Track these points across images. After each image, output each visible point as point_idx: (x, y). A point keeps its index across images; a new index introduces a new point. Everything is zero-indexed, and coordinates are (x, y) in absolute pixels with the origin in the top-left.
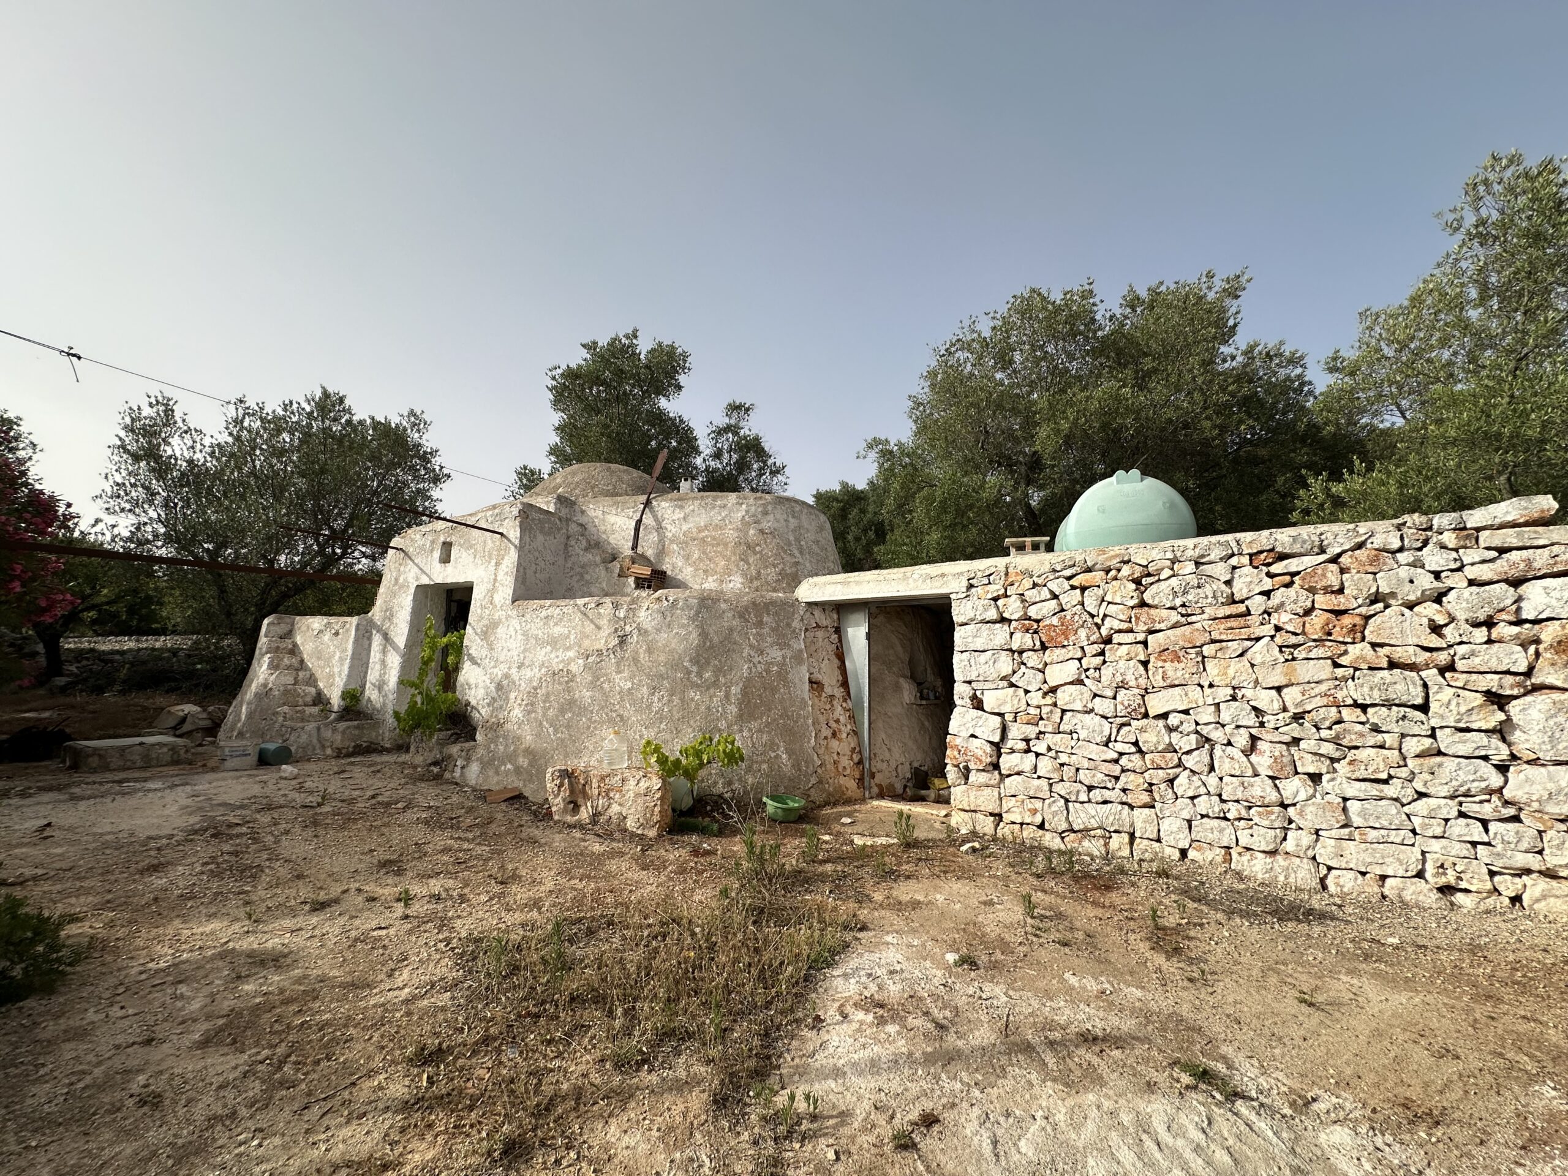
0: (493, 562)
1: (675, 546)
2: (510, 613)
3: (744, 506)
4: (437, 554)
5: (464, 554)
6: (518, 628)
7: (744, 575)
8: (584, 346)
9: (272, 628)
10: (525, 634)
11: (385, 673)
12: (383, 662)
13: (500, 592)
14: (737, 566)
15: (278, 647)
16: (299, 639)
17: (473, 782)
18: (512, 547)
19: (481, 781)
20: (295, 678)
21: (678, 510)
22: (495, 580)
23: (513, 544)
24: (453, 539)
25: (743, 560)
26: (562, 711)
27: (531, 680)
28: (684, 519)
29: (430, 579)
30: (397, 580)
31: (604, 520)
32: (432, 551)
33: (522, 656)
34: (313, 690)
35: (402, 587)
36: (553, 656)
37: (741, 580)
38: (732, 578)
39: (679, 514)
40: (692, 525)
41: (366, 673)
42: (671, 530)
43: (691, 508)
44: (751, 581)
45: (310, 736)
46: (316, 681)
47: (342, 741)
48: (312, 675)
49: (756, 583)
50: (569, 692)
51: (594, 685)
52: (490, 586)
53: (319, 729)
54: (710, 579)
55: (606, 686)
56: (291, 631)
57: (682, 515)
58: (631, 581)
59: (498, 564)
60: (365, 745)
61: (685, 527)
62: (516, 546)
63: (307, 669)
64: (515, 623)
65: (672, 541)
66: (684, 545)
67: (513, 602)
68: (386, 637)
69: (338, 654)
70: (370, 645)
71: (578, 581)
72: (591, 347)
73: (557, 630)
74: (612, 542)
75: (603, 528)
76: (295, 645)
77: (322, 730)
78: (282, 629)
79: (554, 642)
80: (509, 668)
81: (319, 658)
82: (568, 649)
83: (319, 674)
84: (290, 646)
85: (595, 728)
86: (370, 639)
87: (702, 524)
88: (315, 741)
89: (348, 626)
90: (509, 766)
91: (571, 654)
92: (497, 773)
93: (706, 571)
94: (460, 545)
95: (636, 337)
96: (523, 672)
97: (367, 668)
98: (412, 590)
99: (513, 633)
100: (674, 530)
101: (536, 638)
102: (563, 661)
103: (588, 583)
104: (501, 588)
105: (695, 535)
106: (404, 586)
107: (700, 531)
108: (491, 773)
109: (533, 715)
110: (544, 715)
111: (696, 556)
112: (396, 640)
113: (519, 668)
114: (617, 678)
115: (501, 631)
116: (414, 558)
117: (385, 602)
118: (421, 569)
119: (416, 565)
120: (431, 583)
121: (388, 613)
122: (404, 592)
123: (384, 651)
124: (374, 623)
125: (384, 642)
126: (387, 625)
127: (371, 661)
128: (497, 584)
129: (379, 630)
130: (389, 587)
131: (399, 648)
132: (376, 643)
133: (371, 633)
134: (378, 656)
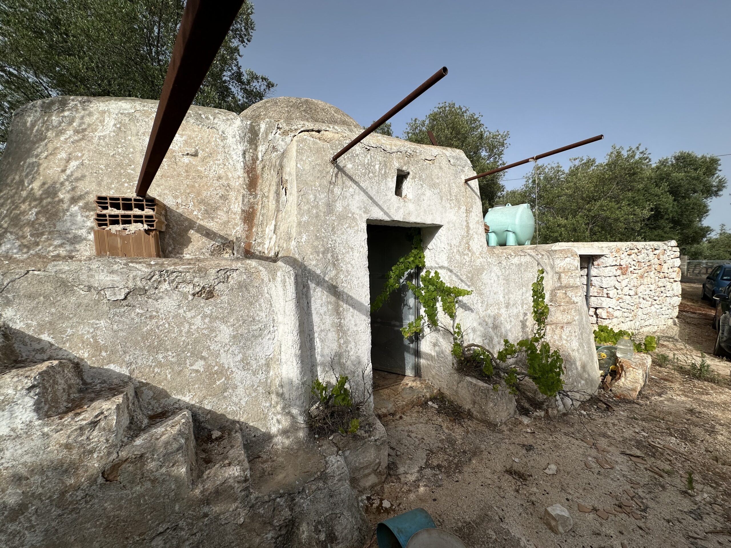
4: (391, 184)
5: (429, 192)
18: (477, 197)
23: (476, 194)
24: (411, 169)
29: (386, 213)
41: (313, 348)
52: (463, 232)
59: (468, 212)
68: (333, 290)
69: (227, 332)
70: (309, 306)
83: (165, 380)
86: (307, 297)
94: (421, 178)
97: (312, 340)
98: (364, 227)
104: (475, 236)
112: (354, 294)
116: (357, 179)
117: (317, 238)
118: (371, 198)
119: (364, 191)
120: (387, 219)
121: (329, 255)
122: (350, 227)
123: (337, 312)
124: (310, 271)
125: (333, 299)
126: (334, 273)
127: (315, 328)
128: (471, 232)
129: (320, 282)
130: (317, 216)
131: (361, 304)
132: (319, 301)
133: (308, 288)
134: (329, 320)
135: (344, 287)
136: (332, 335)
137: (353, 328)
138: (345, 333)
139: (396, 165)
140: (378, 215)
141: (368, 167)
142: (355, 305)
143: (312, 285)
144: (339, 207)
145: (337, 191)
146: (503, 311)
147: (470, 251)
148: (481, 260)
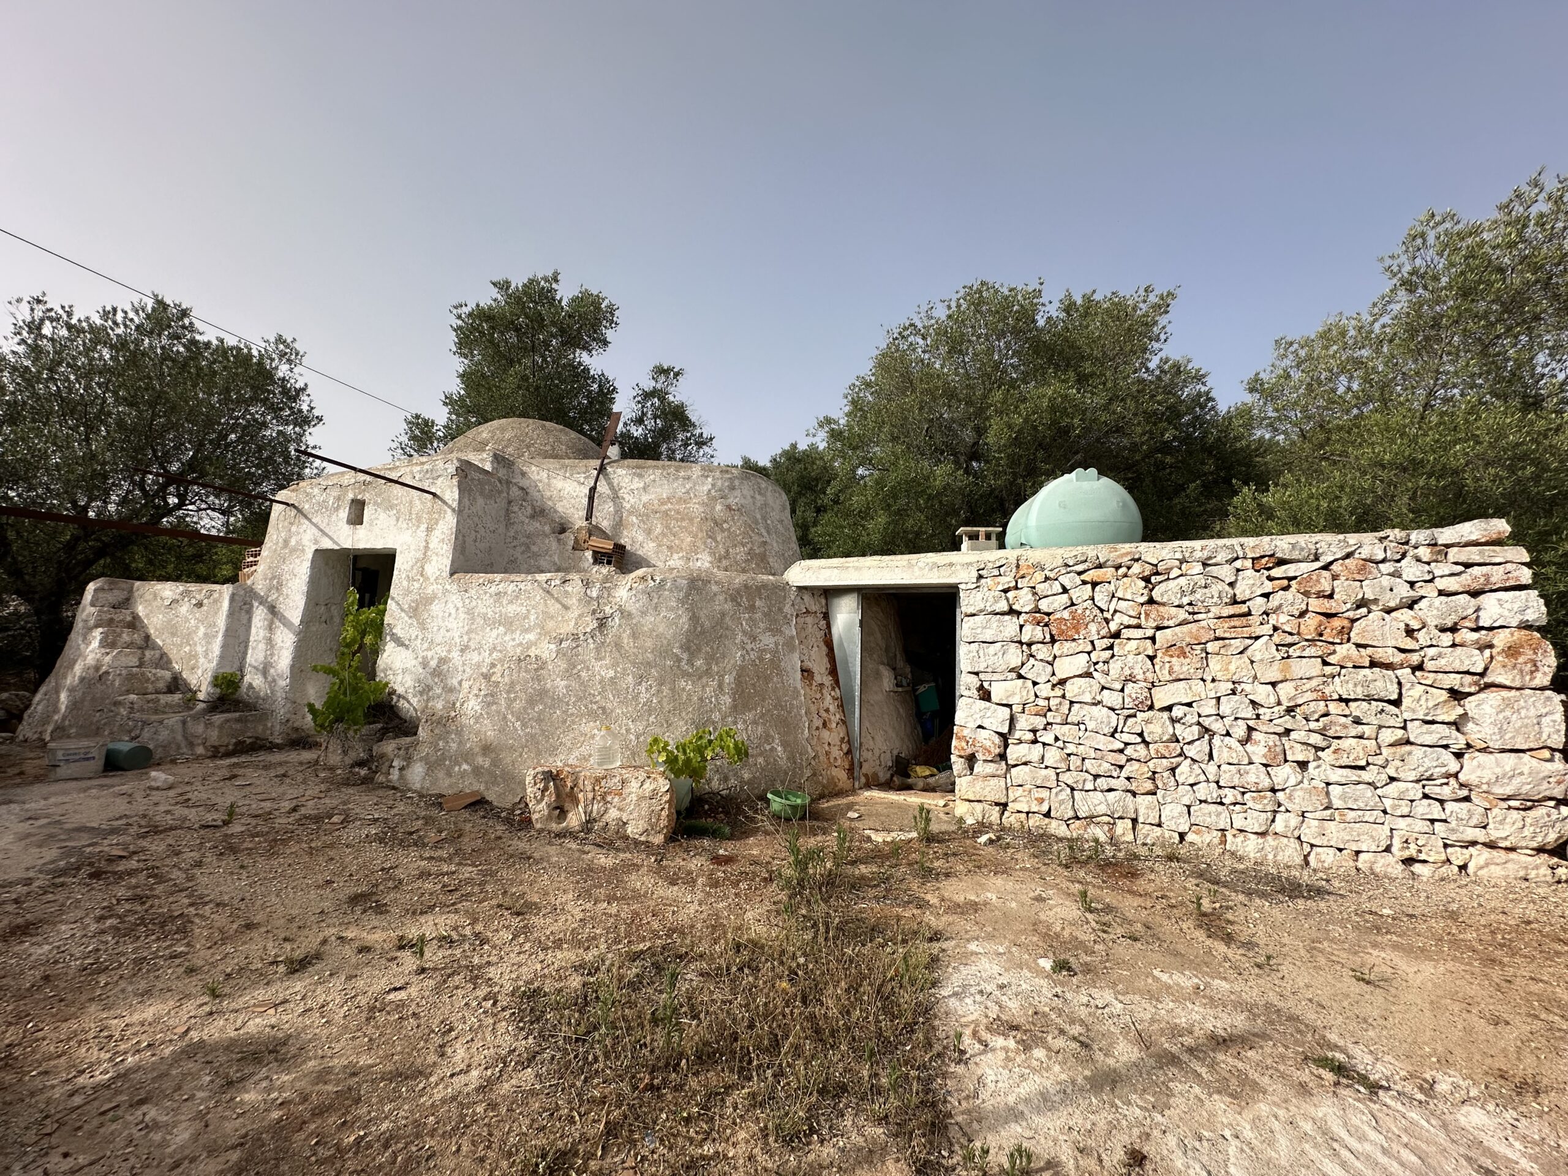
0: (423, 527)
1: (634, 519)
2: (448, 587)
3: (710, 479)
4: (344, 514)
5: (383, 516)
6: (460, 605)
7: (712, 553)
8: (494, 284)
9: (101, 595)
10: (470, 612)
11: (272, 655)
12: (270, 642)
13: (433, 563)
14: (705, 543)
15: (112, 620)
16: (141, 610)
17: (417, 786)
18: (449, 511)
19: (427, 784)
20: (140, 659)
21: (637, 479)
22: (427, 548)
23: (450, 507)
24: (367, 497)
25: (710, 537)
26: (531, 702)
27: (479, 665)
28: (644, 488)
29: (335, 542)
30: (286, 542)
31: (549, 485)
32: (337, 509)
33: (465, 638)
34: (168, 675)
35: (294, 550)
36: (507, 638)
37: (709, 559)
38: (699, 556)
39: (638, 484)
40: (653, 496)
41: (245, 653)
42: (629, 501)
43: (652, 477)
44: (720, 560)
45: (172, 731)
46: (169, 662)
47: (219, 737)
48: (163, 655)
49: (725, 563)
50: (539, 681)
51: (570, 673)
52: (420, 555)
53: (184, 722)
54: (676, 556)
55: (583, 674)
56: (128, 599)
57: (642, 485)
58: (589, 554)
59: (429, 530)
60: (248, 741)
61: (645, 498)
62: (453, 510)
63: (155, 647)
64: (455, 599)
65: (631, 513)
66: (644, 517)
67: (452, 574)
68: (273, 610)
69: (202, 631)
70: (250, 620)
71: (522, 553)
72: (503, 286)
73: (512, 609)
74: (560, 509)
75: (548, 494)
76: (136, 617)
77: (190, 724)
78: (116, 596)
79: (508, 623)
80: (449, 651)
81: (173, 634)
82: (527, 631)
83: (173, 654)
84: (129, 618)
85: (573, 722)
86: (249, 612)
87: (665, 496)
88: (179, 737)
89: (216, 595)
90: (465, 767)
91: (531, 637)
92: (449, 774)
93: (670, 548)
94: (375, 503)
95: (556, 281)
96: (468, 656)
97: (246, 647)
98: (310, 556)
99: (453, 611)
100: (632, 501)
101: (485, 617)
102: (521, 644)
103: (536, 556)
104: (434, 558)
105: (656, 506)
106: (299, 550)
107: (663, 504)
108: (441, 774)
109: (494, 707)
110: (508, 707)
111: (658, 530)
112: (287, 614)
113: (462, 651)
114: (597, 666)
115: (436, 608)
116: (310, 516)
117: (270, 568)
118: (322, 531)
119: (316, 525)
120: (336, 547)
121: (275, 582)
122: (298, 557)
123: (270, 628)
124: (255, 593)
125: (270, 616)
126: (274, 597)
127: (252, 639)
128: (429, 553)
129: (262, 601)
130: (276, 550)
131: (292, 624)
132: (258, 618)
133: (252, 606)
134: (262, 633)
135: (281, 607)
136: (262, 646)
137: (280, 644)
138: (272, 647)
139: (351, 496)
140: (327, 544)
141: (323, 505)
142: (287, 623)
143: (256, 604)
144: (293, 542)
145: (294, 529)
146: (455, 655)
147: (422, 575)
148: (435, 586)
